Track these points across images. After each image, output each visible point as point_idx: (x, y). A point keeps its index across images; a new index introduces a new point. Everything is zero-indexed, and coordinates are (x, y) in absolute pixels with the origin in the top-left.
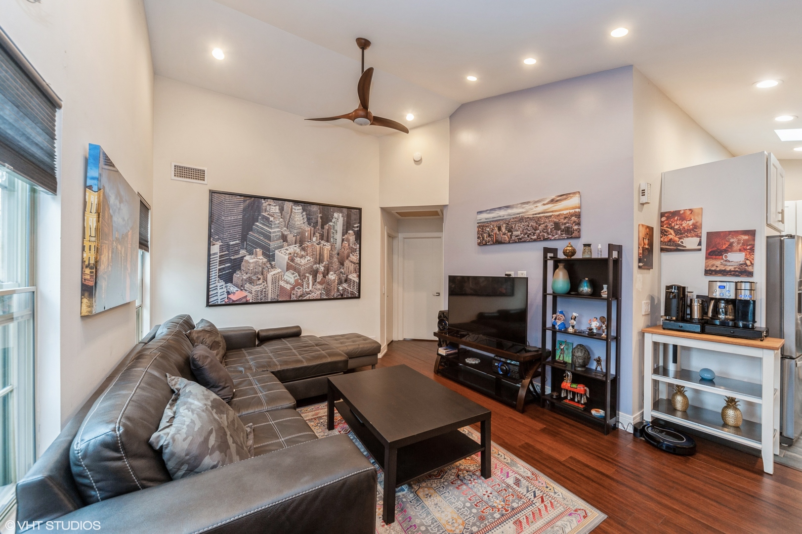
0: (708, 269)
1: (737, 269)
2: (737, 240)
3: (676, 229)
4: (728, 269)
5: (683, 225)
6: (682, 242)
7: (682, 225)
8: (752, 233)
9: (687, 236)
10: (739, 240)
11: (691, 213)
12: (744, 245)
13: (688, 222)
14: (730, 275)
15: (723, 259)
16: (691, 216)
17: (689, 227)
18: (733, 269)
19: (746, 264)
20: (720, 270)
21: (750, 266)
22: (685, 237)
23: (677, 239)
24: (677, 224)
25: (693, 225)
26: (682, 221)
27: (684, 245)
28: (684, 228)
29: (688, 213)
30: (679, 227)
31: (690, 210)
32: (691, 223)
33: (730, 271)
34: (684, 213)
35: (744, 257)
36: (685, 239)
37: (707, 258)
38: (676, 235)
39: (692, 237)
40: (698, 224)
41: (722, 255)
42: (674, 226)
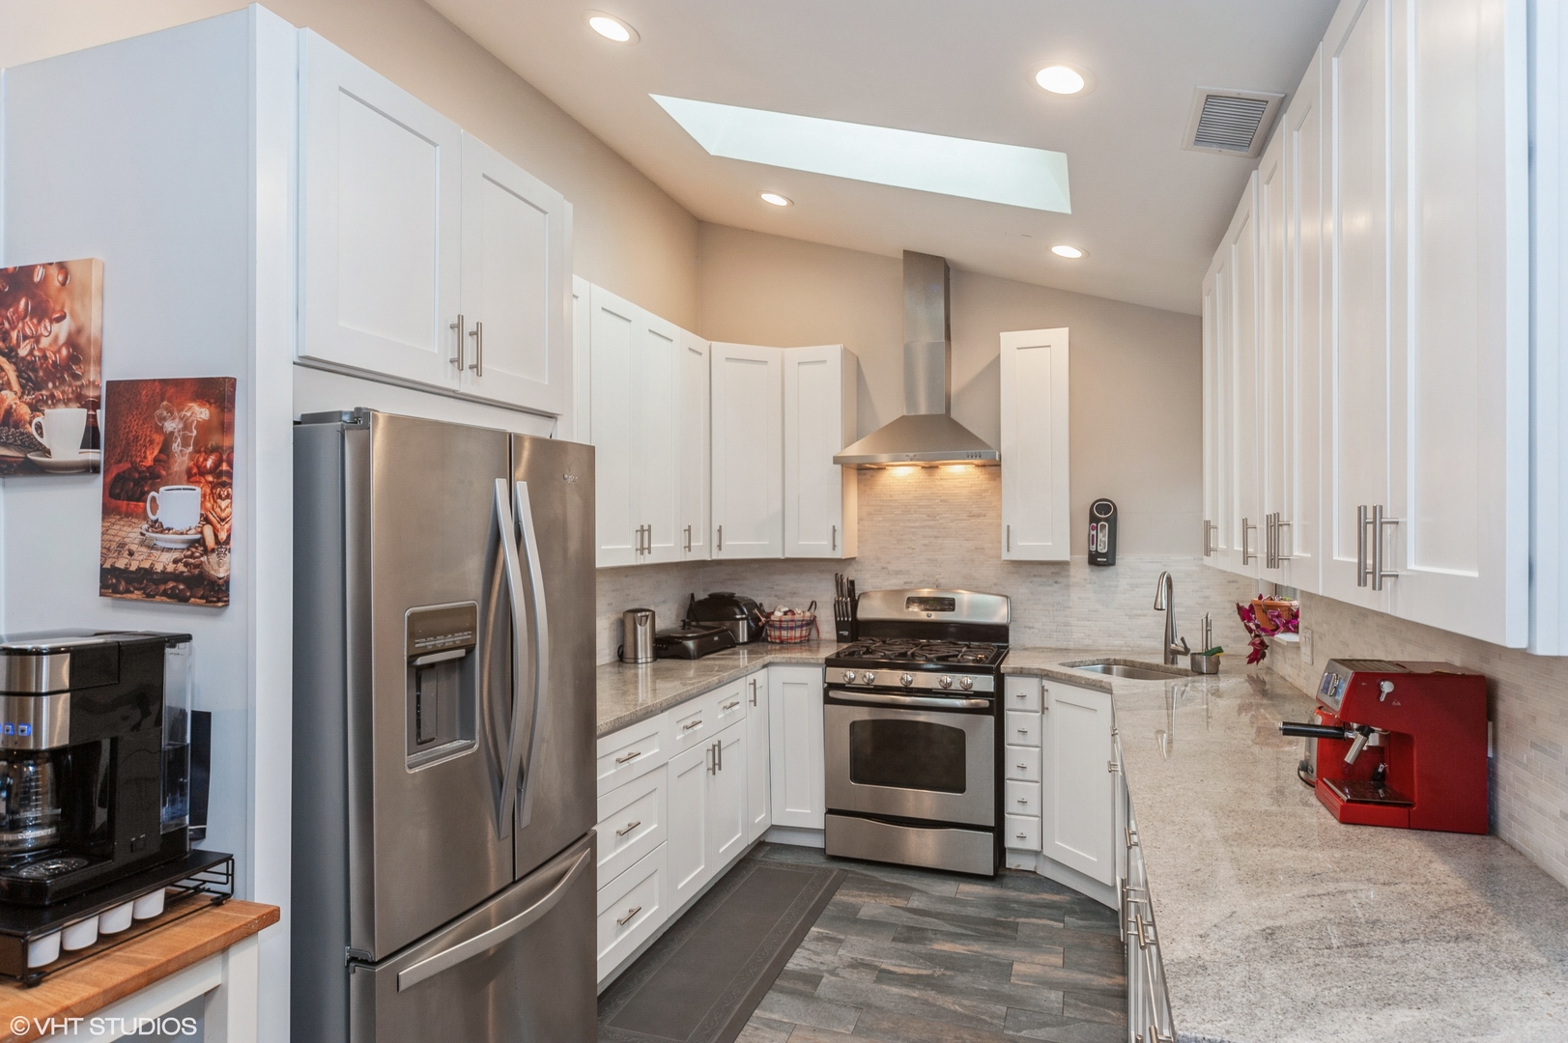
0: (107, 565)
1: (181, 567)
2: (181, 426)
3: (23, 359)
4: (159, 568)
5: (45, 342)
6: (39, 427)
7: (37, 340)
8: (218, 393)
9: (52, 396)
10: (187, 427)
11: (63, 284)
12: (199, 452)
13: (56, 327)
14: (164, 594)
15: (146, 518)
16: (64, 296)
17: (59, 351)
18: (170, 568)
19: (201, 542)
20: (139, 569)
21: (213, 550)
22: (46, 402)
23: (25, 410)
24: (26, 337)
25: (72, 342)
26: (39, 322)
27: (44, 441)
28: (45, 357)
29: (56, 278)
30: (31, 353)
31: (62, 267)
32: (62, 330)
33: (165, 577)
34: (45, 279)
35: (197, 511)
36: (47, 411)
37: (107, 511)
38: (23, 387)
39: (67, 402)
40: (82, 340)
41: (141, 497)
42: (18, 345)
